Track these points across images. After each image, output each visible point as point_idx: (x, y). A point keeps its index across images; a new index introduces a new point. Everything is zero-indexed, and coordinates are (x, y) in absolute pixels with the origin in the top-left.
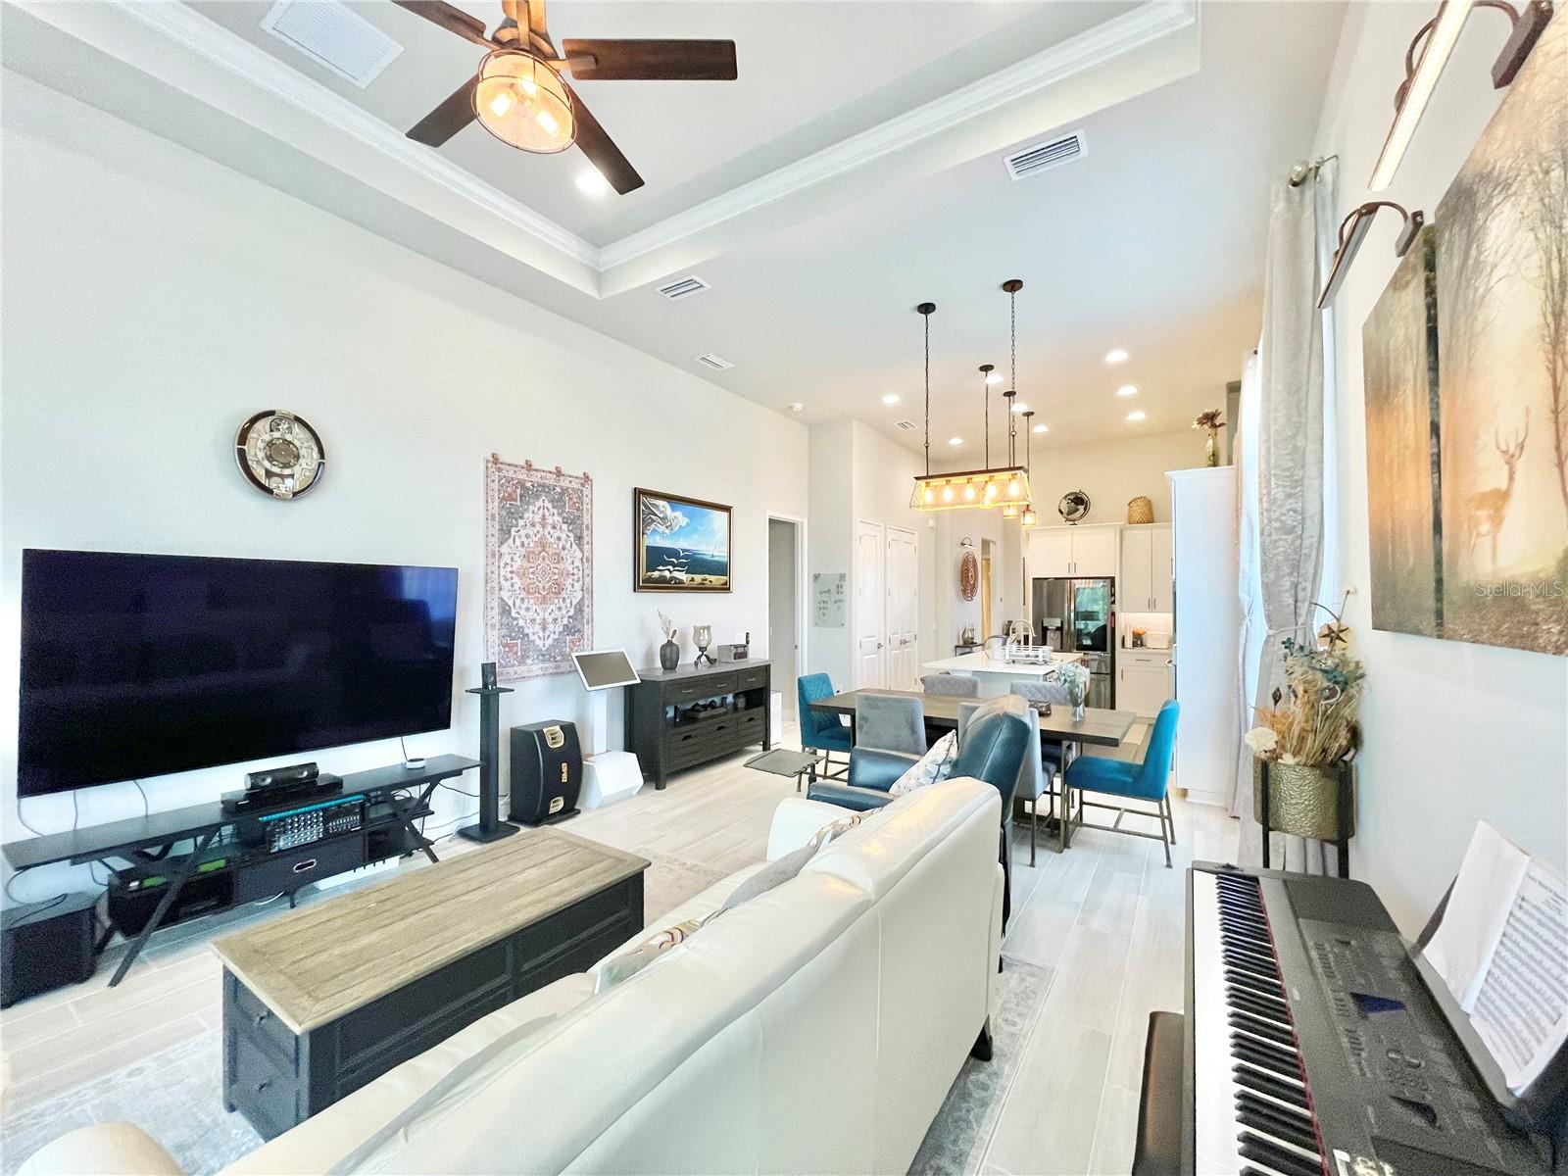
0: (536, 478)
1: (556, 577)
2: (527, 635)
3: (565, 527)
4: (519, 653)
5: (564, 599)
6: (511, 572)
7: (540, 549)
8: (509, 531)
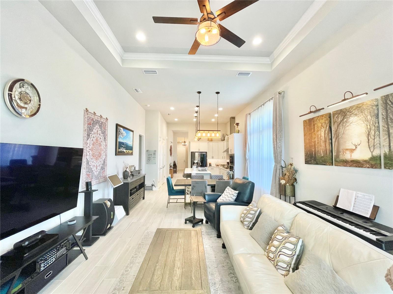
0: (96, 118)
1: (100, 151)
2: (93, 171)
3: (102, 134)
4: (91, 177)
5: (101, 158)
6: (90, 149)
7: (96, 142)
8: (89, 135)
